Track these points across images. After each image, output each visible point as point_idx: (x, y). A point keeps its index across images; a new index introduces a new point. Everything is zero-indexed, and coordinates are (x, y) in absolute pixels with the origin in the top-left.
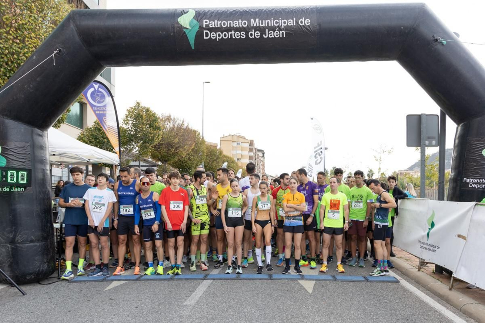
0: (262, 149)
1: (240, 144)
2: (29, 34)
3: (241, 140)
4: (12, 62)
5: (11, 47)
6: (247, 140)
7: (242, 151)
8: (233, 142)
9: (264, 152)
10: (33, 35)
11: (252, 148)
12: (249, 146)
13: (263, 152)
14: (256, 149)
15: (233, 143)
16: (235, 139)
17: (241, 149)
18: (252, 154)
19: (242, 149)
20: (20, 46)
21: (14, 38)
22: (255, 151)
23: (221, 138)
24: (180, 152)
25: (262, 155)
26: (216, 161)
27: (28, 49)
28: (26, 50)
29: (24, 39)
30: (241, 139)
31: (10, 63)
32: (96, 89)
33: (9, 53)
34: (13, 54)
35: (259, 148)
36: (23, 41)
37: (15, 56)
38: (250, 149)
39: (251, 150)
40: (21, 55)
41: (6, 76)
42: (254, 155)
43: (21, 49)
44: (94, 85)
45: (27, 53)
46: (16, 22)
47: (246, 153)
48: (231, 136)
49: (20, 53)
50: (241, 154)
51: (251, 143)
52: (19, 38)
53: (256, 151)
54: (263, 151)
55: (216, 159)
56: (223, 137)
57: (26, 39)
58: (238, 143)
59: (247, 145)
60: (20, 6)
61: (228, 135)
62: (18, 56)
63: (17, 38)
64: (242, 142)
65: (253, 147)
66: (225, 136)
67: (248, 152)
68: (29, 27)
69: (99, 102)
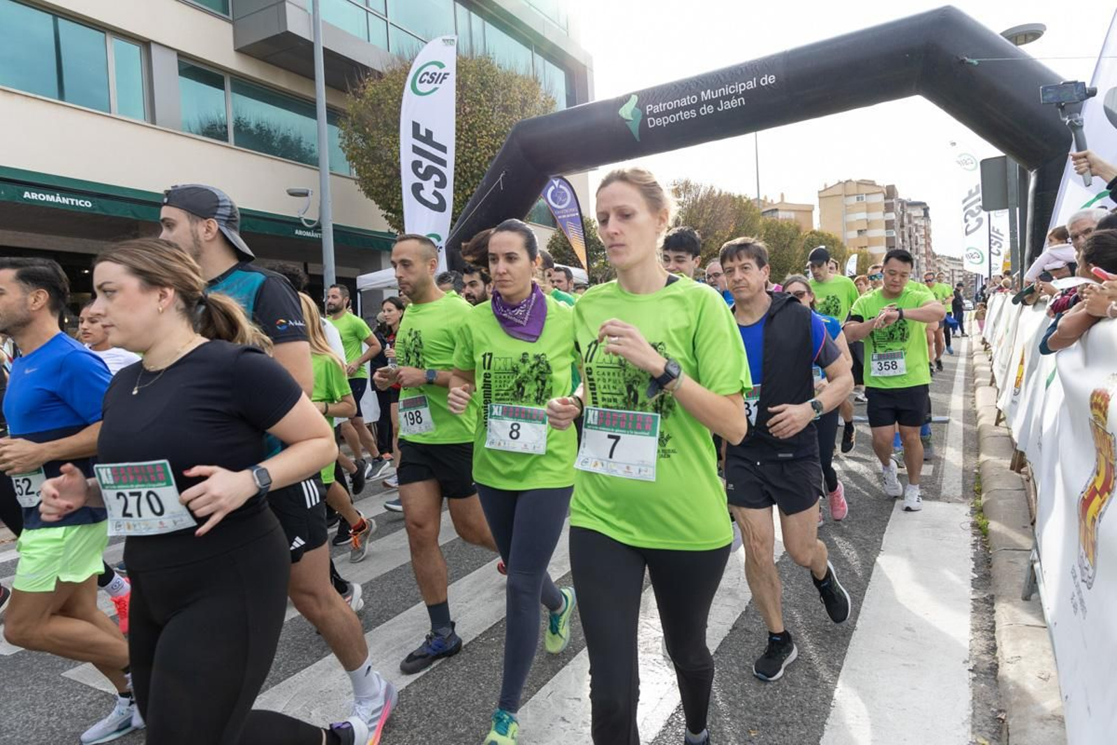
0: (923, 201)
1: (862, 199)
2: (479, 133)
3: (864, 189)
4: (465, 172)
5: (463, 154)
6: (879, 186)
7: (868, 211)
8: (846, 196)
9: (928, 205)
10: (484, 133)
11: (893, 203)
12: (885, 198)
13: (924, 207)
14: (902, 202)
15: (848, 198)
16: (853, 189)
17: (865, 208)
18: (892, 216)
19: (869, 209)
20: (472, 150)
21: (466, 142)
22: (899, 208)
23: (819, 192)
24: (708, 244)
25: (922, 213)
26: (788, 246)
27: (480, 152)
28: (478, 154)
29: (475, 140)
30: (864, 186)
31: (463, 174)
32: (557, 185)
33: (462, 162)
34: (465, 162)
35: (914, 199)
36: (474, 144)
37: (468, 164)
38: (886, 205)
39: (889, 208)
40: (474, 160)
41: (460, 189)
42: (900, 217)
43: (473, 153)
44: (554, 181)
45: (480, 156)
46: (467, 123)
47: (879, 216)
48: (841, 185)
49: (472, 158)
50: (867, 220)
51: (890, 192)
52: (471, 141)
53: (902, 207)
54: (925, 204)
55: (790, 243)
56: (823, 188)
57: (478, 140)
58: (858, 199)
59: (880, 199)
60: (469, 103)
61: (837, 182)
62: (471, 163)
63: (468, 142)
64: (867, 194)
65: (894, 200)
66: (828, 186)
67: (882, 213)
68: (480, 125)
69: (560, 204)
